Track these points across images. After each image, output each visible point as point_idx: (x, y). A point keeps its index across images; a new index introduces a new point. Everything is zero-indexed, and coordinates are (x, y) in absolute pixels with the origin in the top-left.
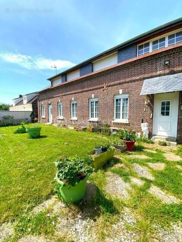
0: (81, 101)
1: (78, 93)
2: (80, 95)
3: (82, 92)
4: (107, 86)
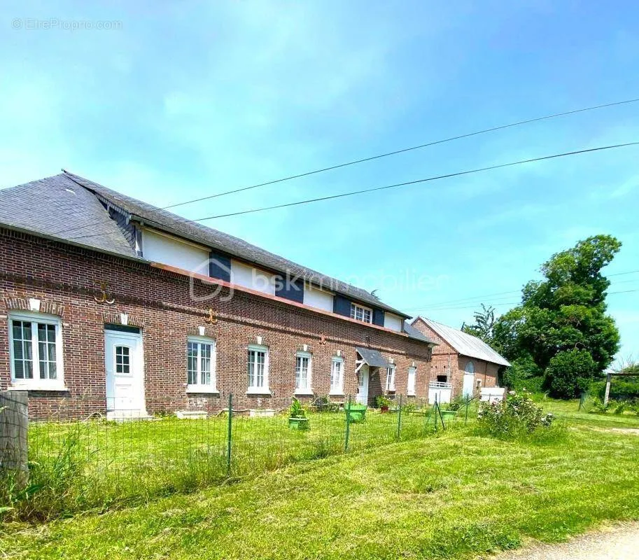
0: (282, 351)
1: (275, 330)
2: (280, 336)
3: (284, 332)
4: (326, 339)
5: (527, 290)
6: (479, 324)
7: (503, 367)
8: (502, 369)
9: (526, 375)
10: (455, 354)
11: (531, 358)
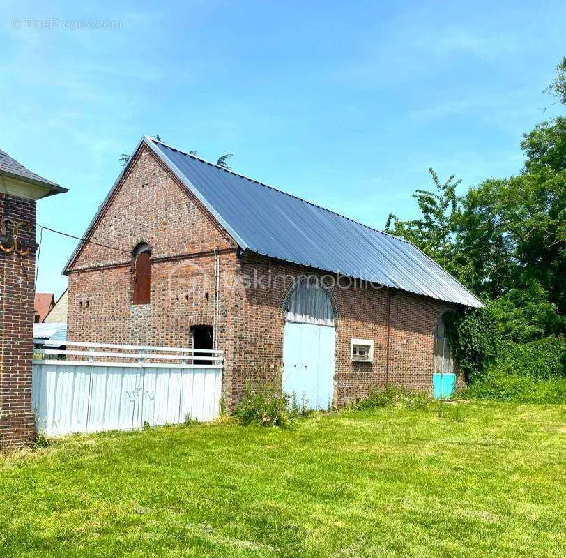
5: (533, 145)
6: (427, 217)
7: (459, 310)
8: (453, 313)
9: (529, 329)
10: (228, 251)
11: (542, 291)
